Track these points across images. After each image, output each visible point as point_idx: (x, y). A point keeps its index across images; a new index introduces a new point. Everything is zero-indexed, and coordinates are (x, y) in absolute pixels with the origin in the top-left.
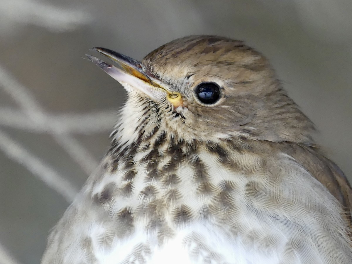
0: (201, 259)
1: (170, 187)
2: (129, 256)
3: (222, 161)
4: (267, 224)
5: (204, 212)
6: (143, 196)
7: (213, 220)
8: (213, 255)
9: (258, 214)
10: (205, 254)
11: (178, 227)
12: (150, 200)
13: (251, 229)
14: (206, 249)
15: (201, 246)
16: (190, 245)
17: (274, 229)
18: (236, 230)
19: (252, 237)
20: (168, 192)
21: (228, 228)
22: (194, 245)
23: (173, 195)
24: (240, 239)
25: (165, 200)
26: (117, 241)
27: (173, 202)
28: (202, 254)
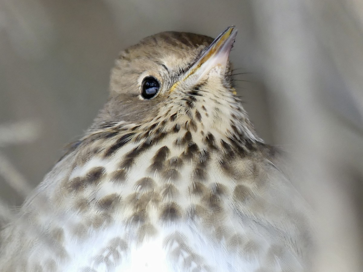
0: (181, 260)
1: (170, 181)
2: (104, 250)
4: (251, 229)
5: (191, 212)
6: (140, 187)
7: (199, 221)
8: (194, 257)
9: (243, 218)
10: (186, 255)
11: (164, 225)
12: (145, 191)
13: (236, 233)
14: (187, 250)
15: (183, 246)
16: (171, 245)
17: (257, 234)
18: (220, 233)
19: (235, 241)
20: (164, 187)
21: (213, 229)
22: (176, 245)
23: (169, 190)
24: (224, 242)
25: (161, 194)
26: (92, 232)
27: (169, 197)
28: (183, 255)
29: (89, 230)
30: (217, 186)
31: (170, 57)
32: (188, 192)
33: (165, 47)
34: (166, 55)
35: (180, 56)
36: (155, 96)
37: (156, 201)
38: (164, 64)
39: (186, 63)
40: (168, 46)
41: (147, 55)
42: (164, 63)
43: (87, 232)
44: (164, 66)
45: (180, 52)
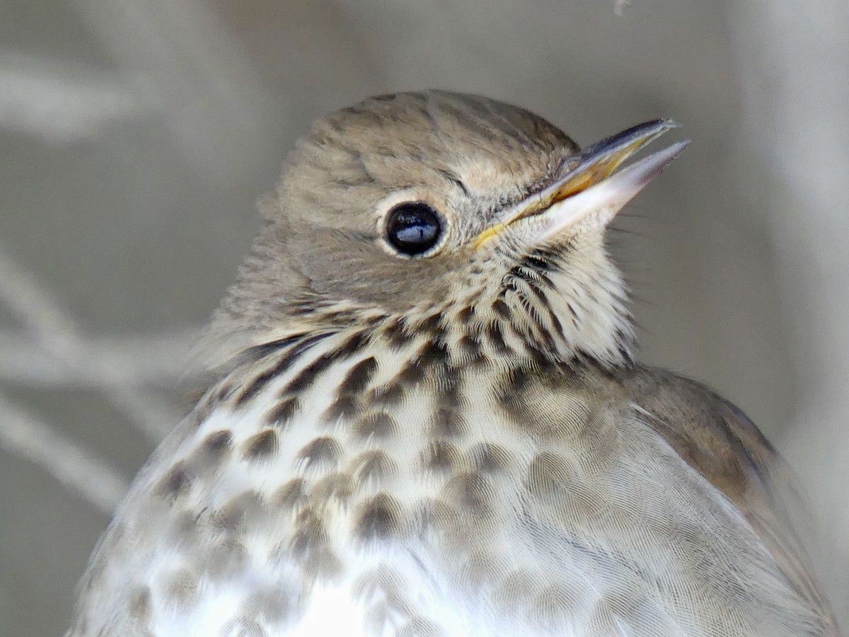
0: (389, 633)
1: (370, 444)
3: (501, 398)
4: (555, 557)
6: (307, 460)
7: (435, 537)
8: (418, 624)
9: (537, 533)
11: (362, 551)
13: (516, 567)
14: (403, 609)
15: (395, 601)
16: (371, 594)
17: (571, 570)
20: (362, 457)
21: (465, 558)
22: (380, 595)
23: (375, 465)
24: (486, 589)
25: (356, 476)
26: (207, 587)
27: (375, 481)
28: (393, 622)
29: (200, 582)
30: (486, 450)
31: (477, 166)
32: (419, 463)
33: (462, 140)
34: (467, 158)
35: (506, 168)
36: (431, 253)
37: (344, 494)
38: (460, 180)
39: (521, 186)
40: (473, 139)
41: (408, 148)
42: (461, 177)
43: (196, 587)
44: (459, 183)
45: (505, 155)
